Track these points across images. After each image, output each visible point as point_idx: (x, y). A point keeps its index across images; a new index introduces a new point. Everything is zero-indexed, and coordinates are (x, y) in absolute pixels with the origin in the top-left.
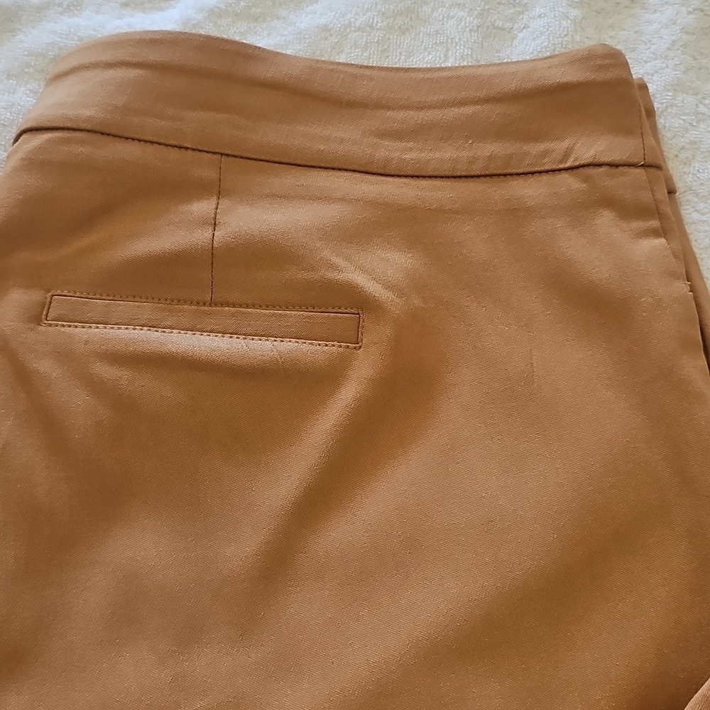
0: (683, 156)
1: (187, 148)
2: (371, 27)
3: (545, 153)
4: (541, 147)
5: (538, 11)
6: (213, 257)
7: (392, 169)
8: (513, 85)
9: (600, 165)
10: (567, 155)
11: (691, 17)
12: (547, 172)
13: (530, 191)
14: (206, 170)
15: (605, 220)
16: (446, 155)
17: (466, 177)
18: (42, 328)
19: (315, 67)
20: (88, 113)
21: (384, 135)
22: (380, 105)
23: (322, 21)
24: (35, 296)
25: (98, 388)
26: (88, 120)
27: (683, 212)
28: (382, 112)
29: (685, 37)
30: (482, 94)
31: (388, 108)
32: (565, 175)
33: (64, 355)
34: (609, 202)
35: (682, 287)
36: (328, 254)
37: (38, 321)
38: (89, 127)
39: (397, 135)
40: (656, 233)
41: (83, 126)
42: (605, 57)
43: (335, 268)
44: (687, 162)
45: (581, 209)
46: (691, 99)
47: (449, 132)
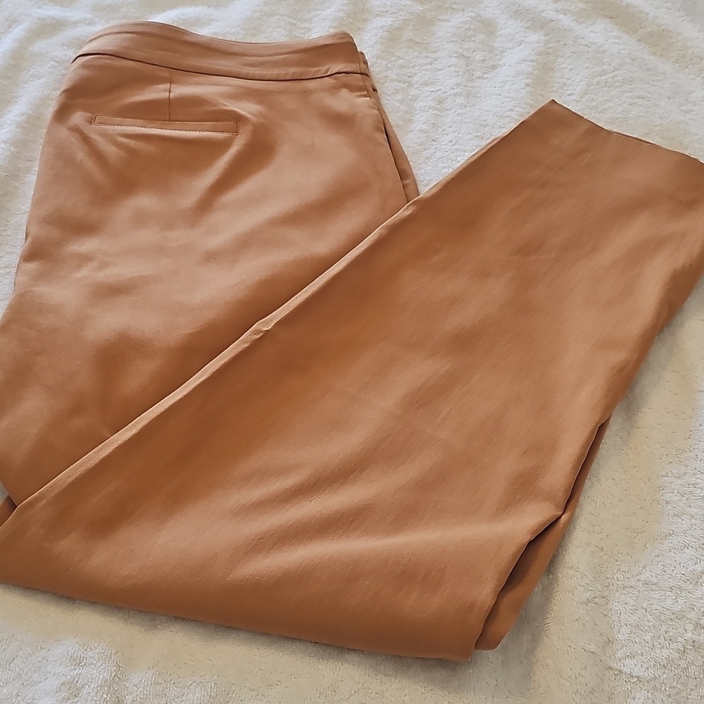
0: (381, 81)
1: (155, 65)
2: (238, 33)
3: (318, 71)
4: (316, 69)
5: (315, 30)
6: (169, 102)
7: (250, 77)
8: (303, 47)
9: (341, 73)
10: (327, 71)
11: (385, 33)
12: (319, 78)
13: (311, 85)
14: (165, 73)
15: (344, 92)
16: (275, 72)
17: (284, 80)
18: (93, 126)
19: (213, 39)
20: (110, 48)
21: (246, 65)
22: (243, 55)
23: (214, 31)
24: (89, 115)
25: (120, 146)
26: (111, 50)
27: (381, 101)
28: (245, 57)
29: (382, 40)
30: (290, 50)
31: (247, 56)
32: (327, 78)
33: (104, 135)
34: (346, 86)
35: (376, 112)
36: (222, 101)
37: (91, 123)
38: (111, 53)
39: (252, 65)
40: (365, 96)
41: (108, 53)
42: (342, 34)
43: (227, 106)
44: (383, 84)
45: (334, 89)
46: (384, 62)
47: (275, 64)
